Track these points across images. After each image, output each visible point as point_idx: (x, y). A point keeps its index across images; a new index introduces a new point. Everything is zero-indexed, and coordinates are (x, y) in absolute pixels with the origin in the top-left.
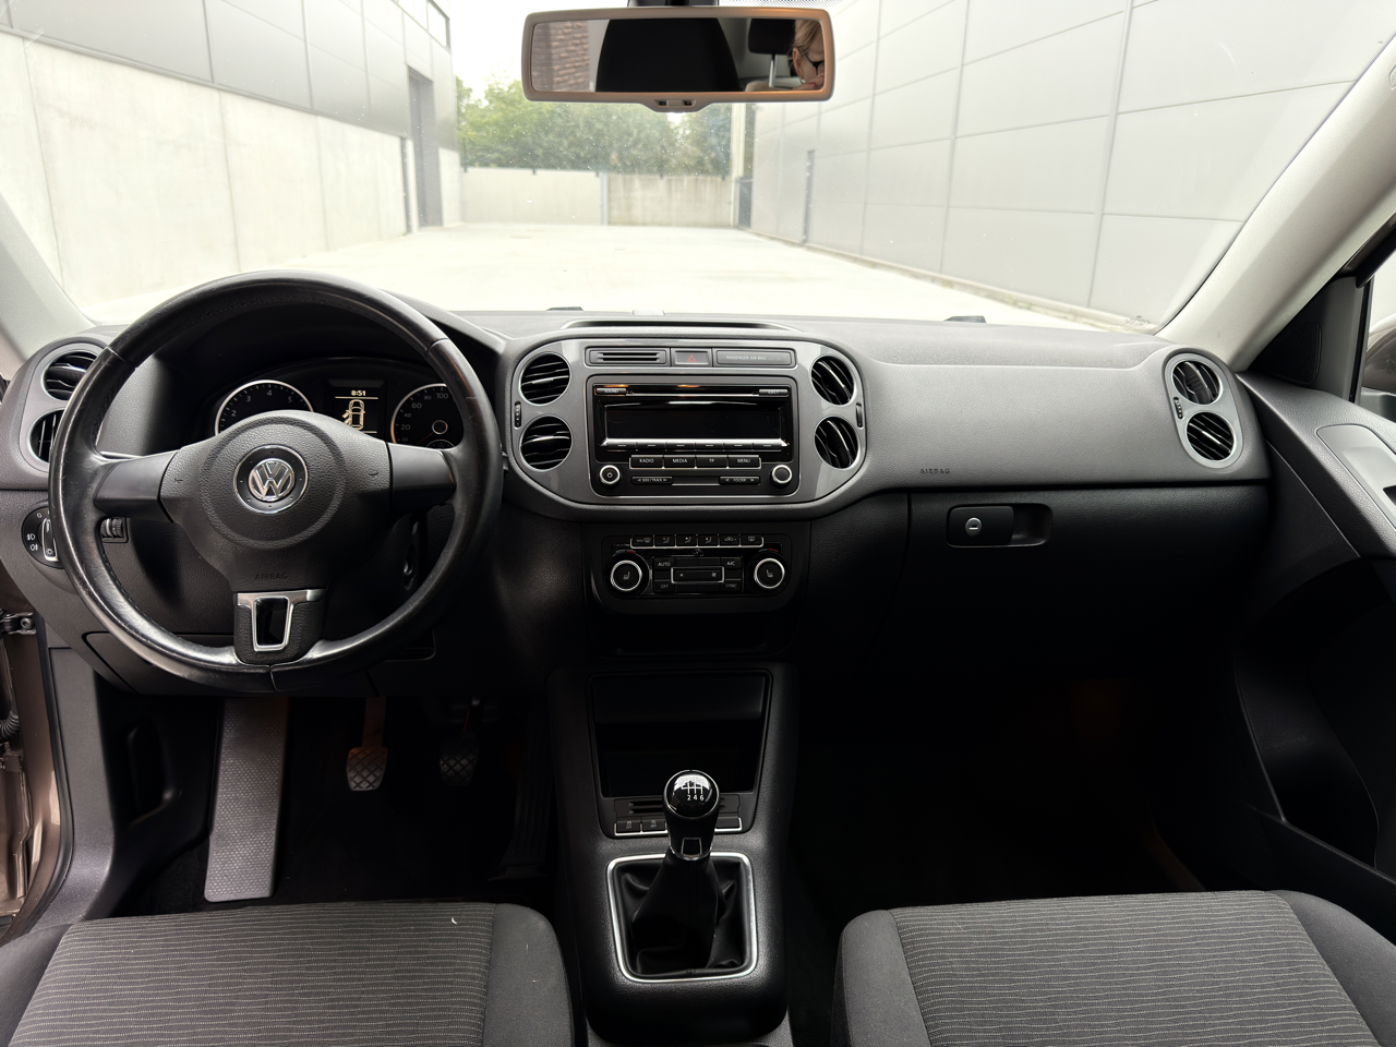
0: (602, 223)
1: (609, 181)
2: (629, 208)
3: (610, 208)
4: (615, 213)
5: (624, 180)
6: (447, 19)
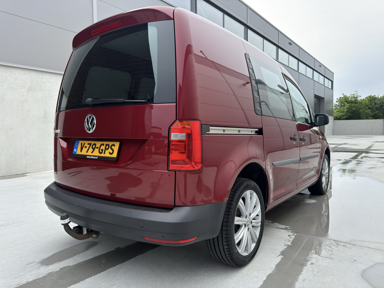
0: (383, 135)
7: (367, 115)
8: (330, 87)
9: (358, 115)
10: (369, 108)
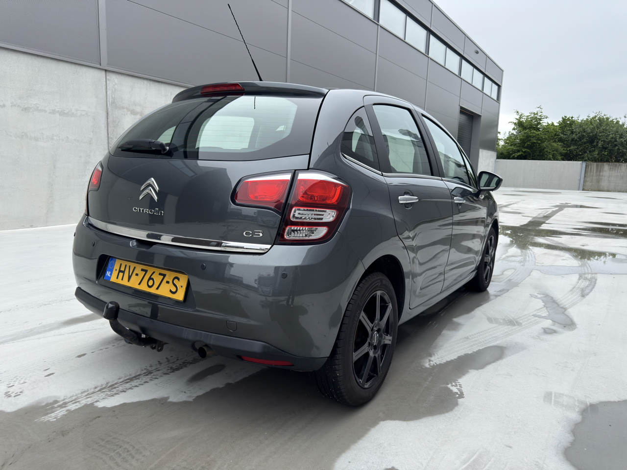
0: (579, 190)
1: (586, 166)
2: (598, 181)
3: (585, 181)
4: (588, 184)
5: (597, 166)
6: (499, 86)
7: (555, 152)
8: (494, 96)
9: (540, 152)
10: (561, 140)
